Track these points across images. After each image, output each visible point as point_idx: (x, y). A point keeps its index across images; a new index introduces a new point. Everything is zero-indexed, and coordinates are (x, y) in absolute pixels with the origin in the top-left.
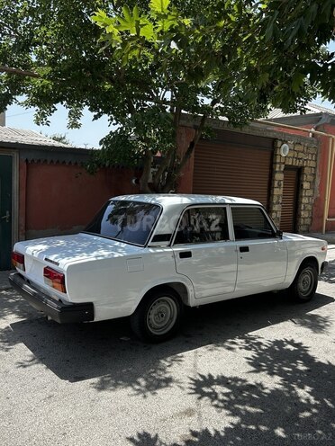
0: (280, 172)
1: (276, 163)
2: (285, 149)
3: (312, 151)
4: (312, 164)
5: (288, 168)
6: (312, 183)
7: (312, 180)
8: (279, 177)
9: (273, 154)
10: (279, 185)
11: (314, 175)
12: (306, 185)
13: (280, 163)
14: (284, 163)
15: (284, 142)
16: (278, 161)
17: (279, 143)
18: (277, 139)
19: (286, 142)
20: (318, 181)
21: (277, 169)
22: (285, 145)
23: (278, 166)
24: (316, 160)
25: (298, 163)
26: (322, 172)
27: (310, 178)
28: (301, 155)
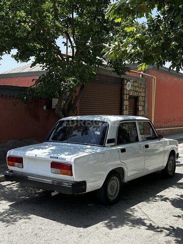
0: (126, 100)
1: (124, 94)
2: (129, 85)
3: (143, 86)
4: (143, 94)
5: (131, 97)
6: (144, 107)
7: (143, 105)
8: (126, 103)
9: (122, 89)
10: (126, 108)
11: (144, 101)
12: (140, 108)
13: (126, 94)
14: (128, 94)
15: (128, 81)
16: (125, 93)
17: (126, 81)
18: (124, 79)
19: (129, 81)
20: (146, 105)
21: (125, 98)
22: (129, 83)
23: (125, 96)
24: (145, 92)
25: (136, 94)
26: (149, 100)
27: (142, 103)
28: (137, 89)
